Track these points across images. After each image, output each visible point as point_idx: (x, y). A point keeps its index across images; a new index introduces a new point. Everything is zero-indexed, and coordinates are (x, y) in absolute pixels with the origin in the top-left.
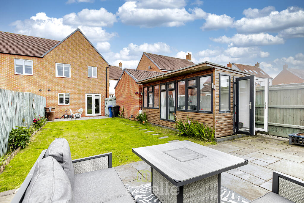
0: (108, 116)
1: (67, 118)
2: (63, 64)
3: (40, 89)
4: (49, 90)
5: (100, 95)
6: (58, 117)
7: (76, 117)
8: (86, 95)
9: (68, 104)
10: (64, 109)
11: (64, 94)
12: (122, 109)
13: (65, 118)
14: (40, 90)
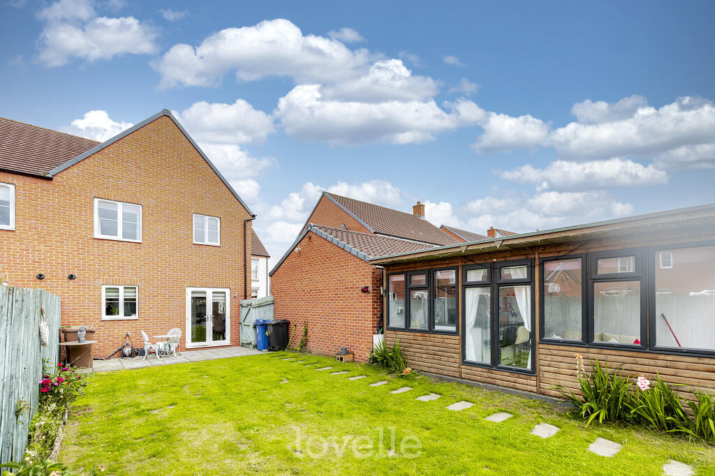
0: (256, 347)
1: (130, 356)
2: (120, 204)
3: (38, 272)
4: (71, 277)
5: (228, 291)
6: (102, 354)
7: (162, 353)
8: (189, 291)
9: (133, 317)
10: (120, 331)
11: (121, 289)
12: (301, 329)
13: (124, 356)
14: (40, 275)
